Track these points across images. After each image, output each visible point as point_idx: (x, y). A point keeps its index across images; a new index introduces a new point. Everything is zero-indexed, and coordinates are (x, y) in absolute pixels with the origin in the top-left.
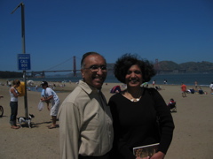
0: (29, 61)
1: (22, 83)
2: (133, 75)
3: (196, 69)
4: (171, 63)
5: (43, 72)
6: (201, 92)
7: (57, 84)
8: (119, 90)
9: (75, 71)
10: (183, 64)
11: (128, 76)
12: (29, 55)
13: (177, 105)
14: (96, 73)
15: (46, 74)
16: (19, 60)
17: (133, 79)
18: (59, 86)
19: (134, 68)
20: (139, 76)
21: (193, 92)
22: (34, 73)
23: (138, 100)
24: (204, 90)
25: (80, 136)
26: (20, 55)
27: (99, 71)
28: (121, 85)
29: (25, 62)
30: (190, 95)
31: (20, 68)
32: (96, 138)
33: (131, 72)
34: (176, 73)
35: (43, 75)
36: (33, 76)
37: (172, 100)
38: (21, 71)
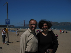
0: (9, 21)
1: (7, 29)
2: (45, 27)
3: (65, 25)
5: (14, 25)
6: (66, 32)
7: (18, 29)
8: (39, 31)
9: (24, 25)
10: (60, 23)
11: (43, 27)
12: (9, 20)
13: (58, 37)
14: (33, 26)
16: (6, 21)
17: (45, 28)
18: (19, 30)
19: (45, 24)
20: (47, 27)
21: (64, 32)
22: (11, 26)
23: (46, 35)
24: (67, 31)
25: (26, 45)
26: (6, 20)
27: (34, 26)
28: (40, 30)
29: (8, 22)
30: (63, 33)
31: (6, 24)
32: (31, 46)
34: (58, 26)
35: (14, 26)
36: (10, 27)
37: (57, 35)
38: (7, 25)
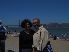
2: (27, 26)
4: (56, 24)
5: (8, 26)
15: (9, 26)
19: (27, 24)
22: (4, 26)
33: (27, 25)
34: (57, 27)
